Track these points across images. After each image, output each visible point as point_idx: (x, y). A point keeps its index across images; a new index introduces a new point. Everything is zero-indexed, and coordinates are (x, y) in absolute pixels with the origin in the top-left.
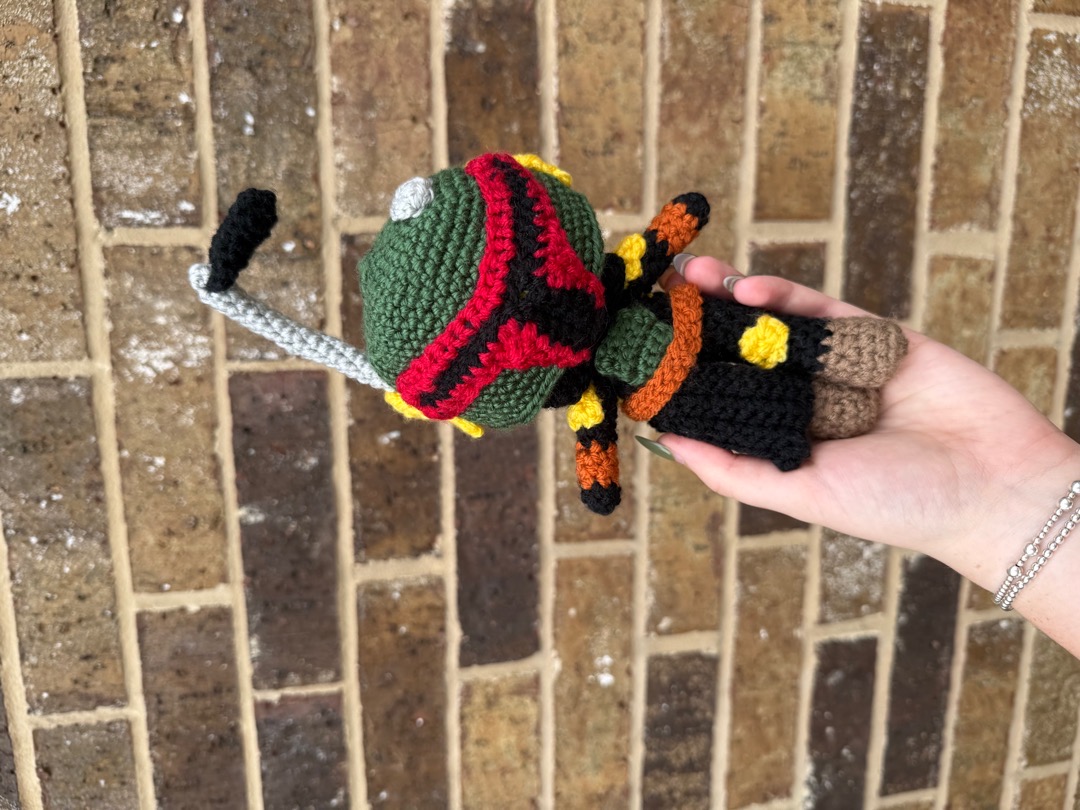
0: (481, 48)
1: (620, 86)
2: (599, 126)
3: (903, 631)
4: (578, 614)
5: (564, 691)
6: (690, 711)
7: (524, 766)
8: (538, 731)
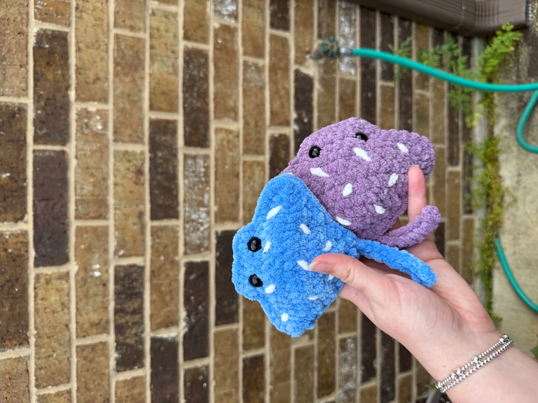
0: (47, 46)
1: (99, 63)
2: (91, 75)
3: (218, 259)
4: (85, 248)
5: (79, 278)
6: (133, 288)
7: (63, 310)
8: (68, 295)
